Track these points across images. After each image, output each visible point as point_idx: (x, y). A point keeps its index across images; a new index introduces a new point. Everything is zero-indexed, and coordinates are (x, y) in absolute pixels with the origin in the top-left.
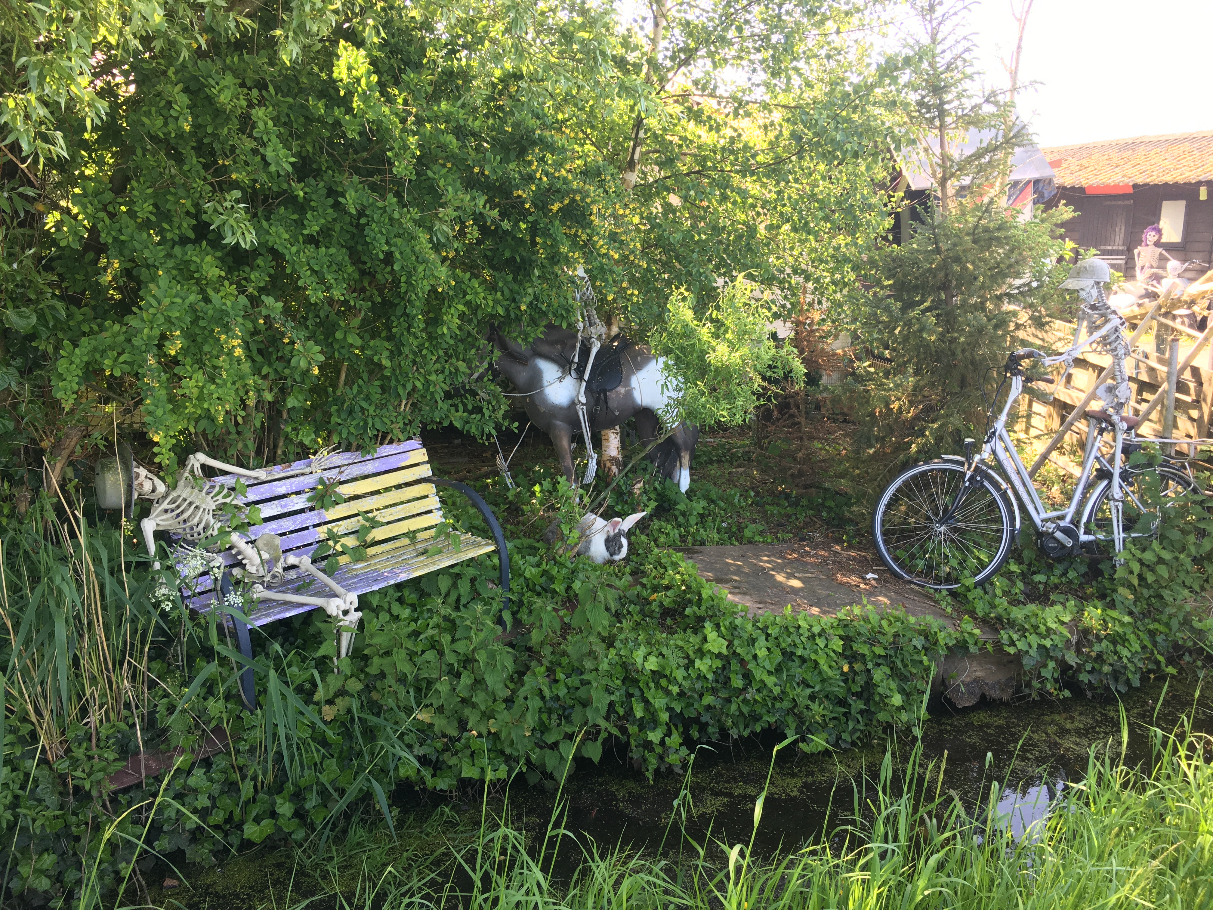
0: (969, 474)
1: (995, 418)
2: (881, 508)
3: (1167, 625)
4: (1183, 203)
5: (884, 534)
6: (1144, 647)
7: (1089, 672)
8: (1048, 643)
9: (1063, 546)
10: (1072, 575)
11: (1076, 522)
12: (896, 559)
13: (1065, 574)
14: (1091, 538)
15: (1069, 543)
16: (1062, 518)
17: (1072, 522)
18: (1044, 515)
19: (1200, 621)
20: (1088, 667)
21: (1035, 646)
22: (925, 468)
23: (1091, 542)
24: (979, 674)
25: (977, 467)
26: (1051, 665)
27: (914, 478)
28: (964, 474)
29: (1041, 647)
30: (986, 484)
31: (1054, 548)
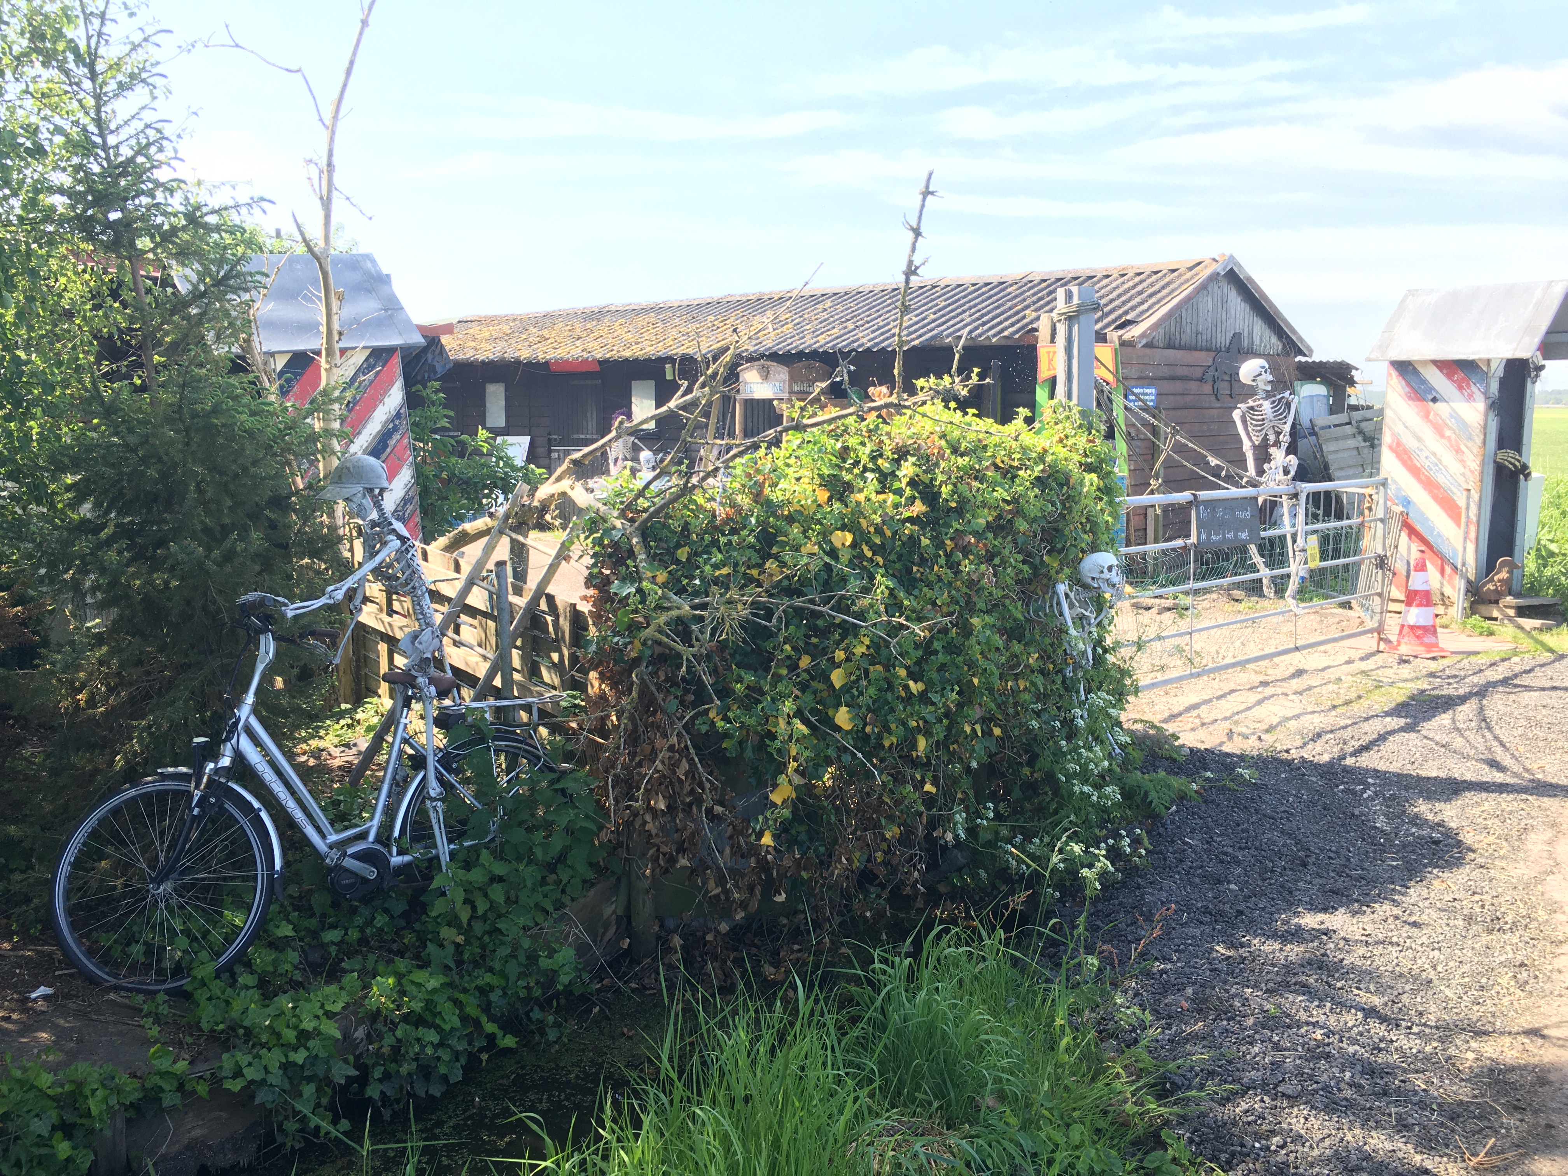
0: (197, 794)
1: (238, 702)
2: (64, 869)
3: (503, 974)
4: (652, 383)
5: (70, 912)
6: (465, 1018)
7: (380, 1080)
8: (299, 1057)
9: (365, 880)
10: (381, 920)
11: (384, 837)
12: (90, 953)
13: (370, 922)
14: (407, 858)
15: (372, 873)
16: (363, 836)
17: (378, 840)
18: (333, 838)
19: (549, 957)
20: (378, 1073)
21: (274, 1067)
22: (133, 792)
23: (408, 865)
24: (198, 1133)
25: (210, 781)
26: (309, 1090)
27: (116, 812)
28: (190, 796)
29: (286, 1066)
30: (229, 806)
31: (352, 885)
